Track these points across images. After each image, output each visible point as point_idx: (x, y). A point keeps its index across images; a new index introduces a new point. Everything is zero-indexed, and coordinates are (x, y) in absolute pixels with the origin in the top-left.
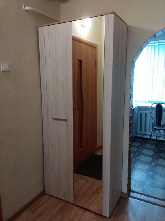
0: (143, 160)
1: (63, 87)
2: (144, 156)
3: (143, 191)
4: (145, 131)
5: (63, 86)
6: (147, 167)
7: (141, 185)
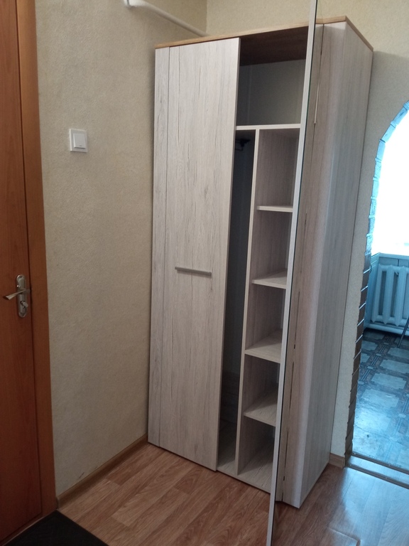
0: (382, 384)
1: (205, 195)
2: (386, 376)
3: (383, 456)
4: (392, 315)
5: (206, 192)
6: (393, 401)
7: (377, 441)
